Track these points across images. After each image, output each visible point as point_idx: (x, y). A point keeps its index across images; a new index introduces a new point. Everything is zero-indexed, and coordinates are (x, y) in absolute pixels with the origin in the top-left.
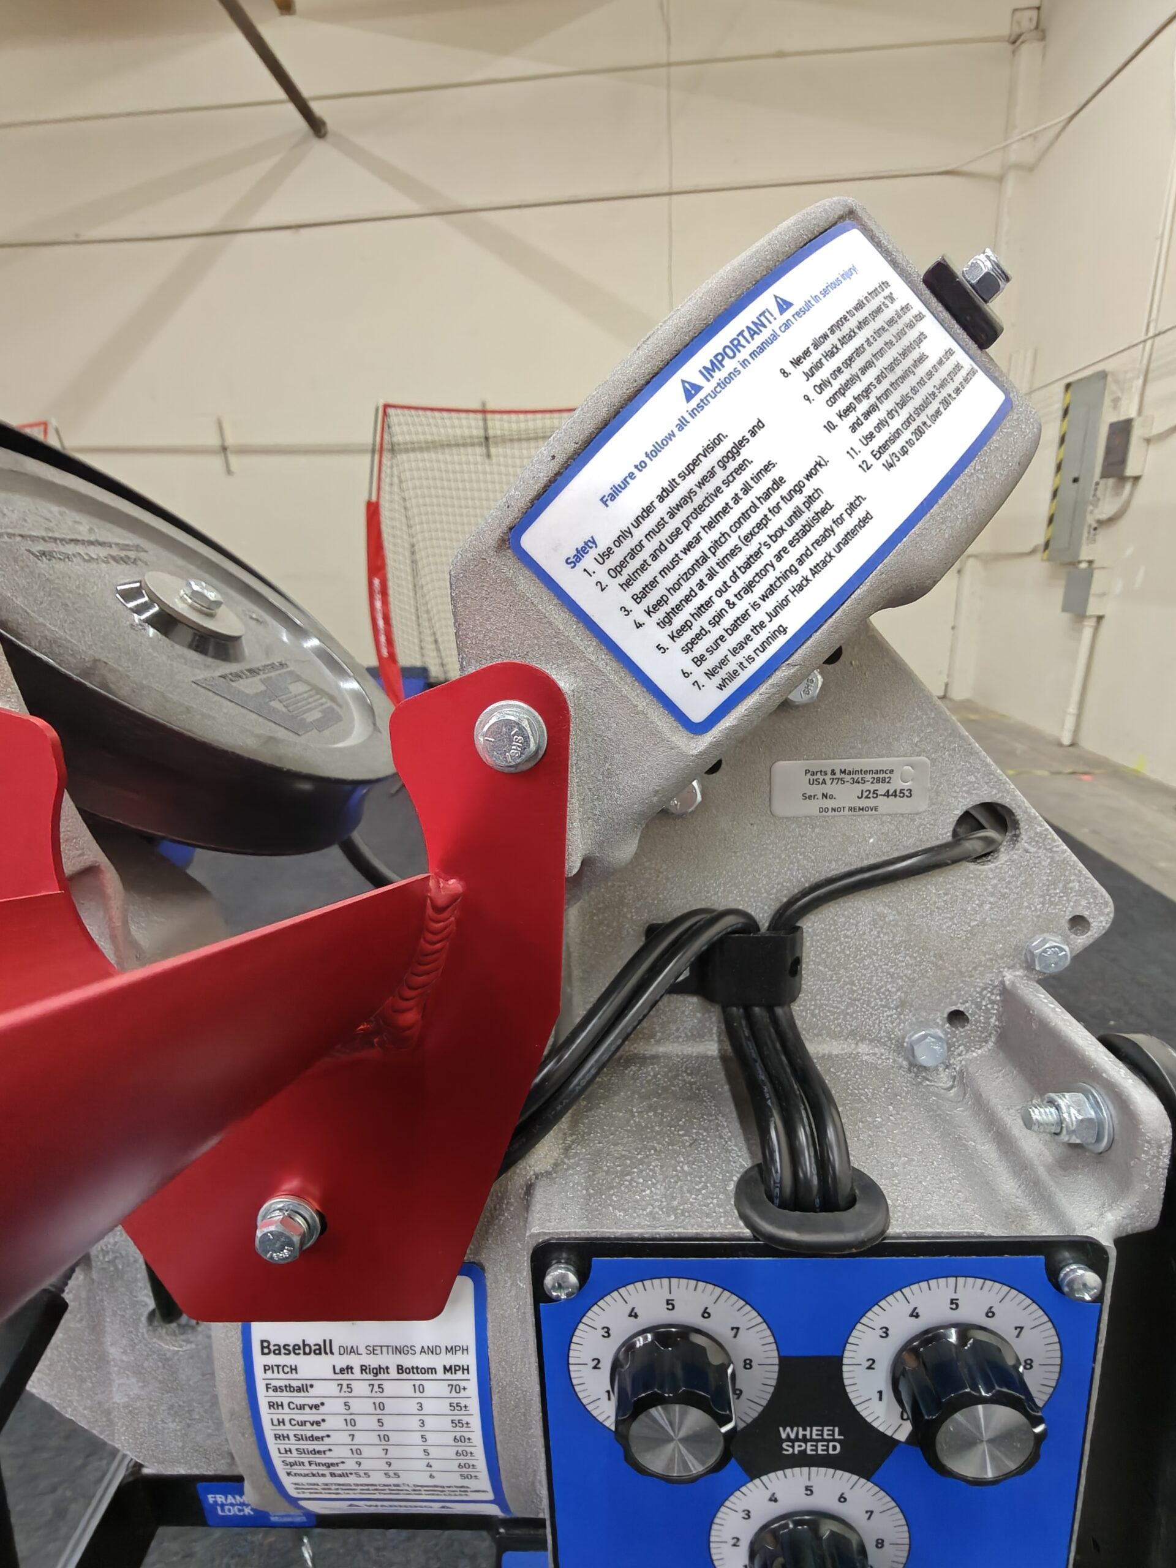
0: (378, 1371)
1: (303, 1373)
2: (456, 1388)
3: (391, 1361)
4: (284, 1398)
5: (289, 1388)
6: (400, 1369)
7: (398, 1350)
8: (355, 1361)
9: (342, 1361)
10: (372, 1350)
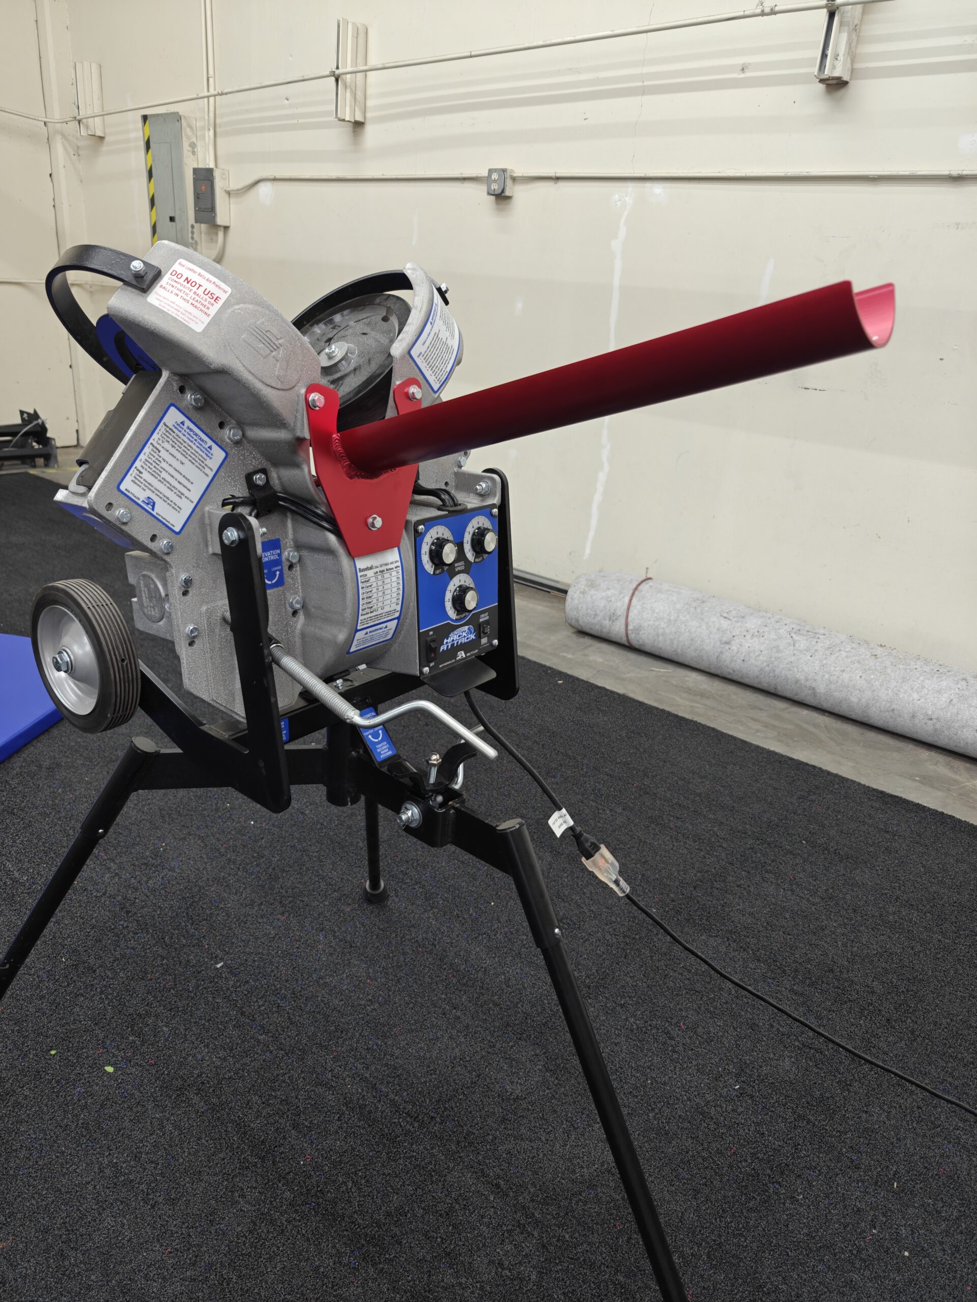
0: (382, 572)
1: (368, 576)
2: (398, 572)
3: (384, 568)
4: (364, 585)
5: (366, 581)
6: (387, 570)
7: (386, 565)
8: (378, 570)
9: (375, 570)
10: (381, 566)
